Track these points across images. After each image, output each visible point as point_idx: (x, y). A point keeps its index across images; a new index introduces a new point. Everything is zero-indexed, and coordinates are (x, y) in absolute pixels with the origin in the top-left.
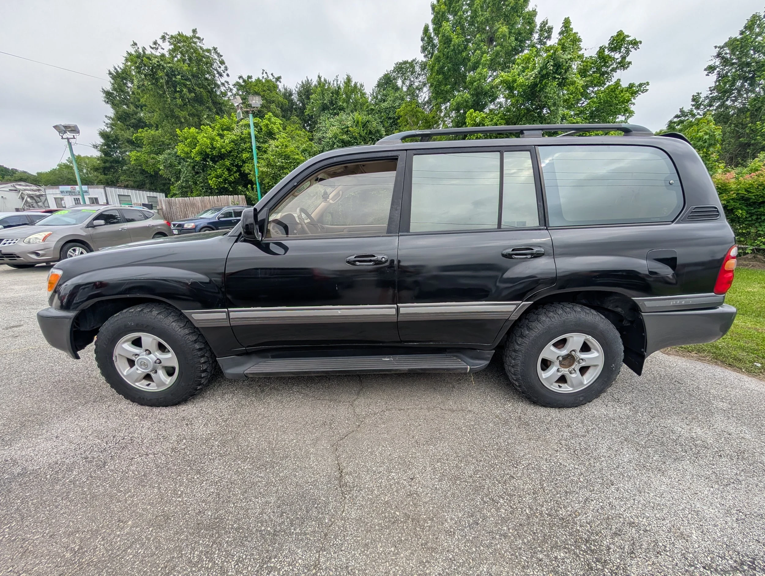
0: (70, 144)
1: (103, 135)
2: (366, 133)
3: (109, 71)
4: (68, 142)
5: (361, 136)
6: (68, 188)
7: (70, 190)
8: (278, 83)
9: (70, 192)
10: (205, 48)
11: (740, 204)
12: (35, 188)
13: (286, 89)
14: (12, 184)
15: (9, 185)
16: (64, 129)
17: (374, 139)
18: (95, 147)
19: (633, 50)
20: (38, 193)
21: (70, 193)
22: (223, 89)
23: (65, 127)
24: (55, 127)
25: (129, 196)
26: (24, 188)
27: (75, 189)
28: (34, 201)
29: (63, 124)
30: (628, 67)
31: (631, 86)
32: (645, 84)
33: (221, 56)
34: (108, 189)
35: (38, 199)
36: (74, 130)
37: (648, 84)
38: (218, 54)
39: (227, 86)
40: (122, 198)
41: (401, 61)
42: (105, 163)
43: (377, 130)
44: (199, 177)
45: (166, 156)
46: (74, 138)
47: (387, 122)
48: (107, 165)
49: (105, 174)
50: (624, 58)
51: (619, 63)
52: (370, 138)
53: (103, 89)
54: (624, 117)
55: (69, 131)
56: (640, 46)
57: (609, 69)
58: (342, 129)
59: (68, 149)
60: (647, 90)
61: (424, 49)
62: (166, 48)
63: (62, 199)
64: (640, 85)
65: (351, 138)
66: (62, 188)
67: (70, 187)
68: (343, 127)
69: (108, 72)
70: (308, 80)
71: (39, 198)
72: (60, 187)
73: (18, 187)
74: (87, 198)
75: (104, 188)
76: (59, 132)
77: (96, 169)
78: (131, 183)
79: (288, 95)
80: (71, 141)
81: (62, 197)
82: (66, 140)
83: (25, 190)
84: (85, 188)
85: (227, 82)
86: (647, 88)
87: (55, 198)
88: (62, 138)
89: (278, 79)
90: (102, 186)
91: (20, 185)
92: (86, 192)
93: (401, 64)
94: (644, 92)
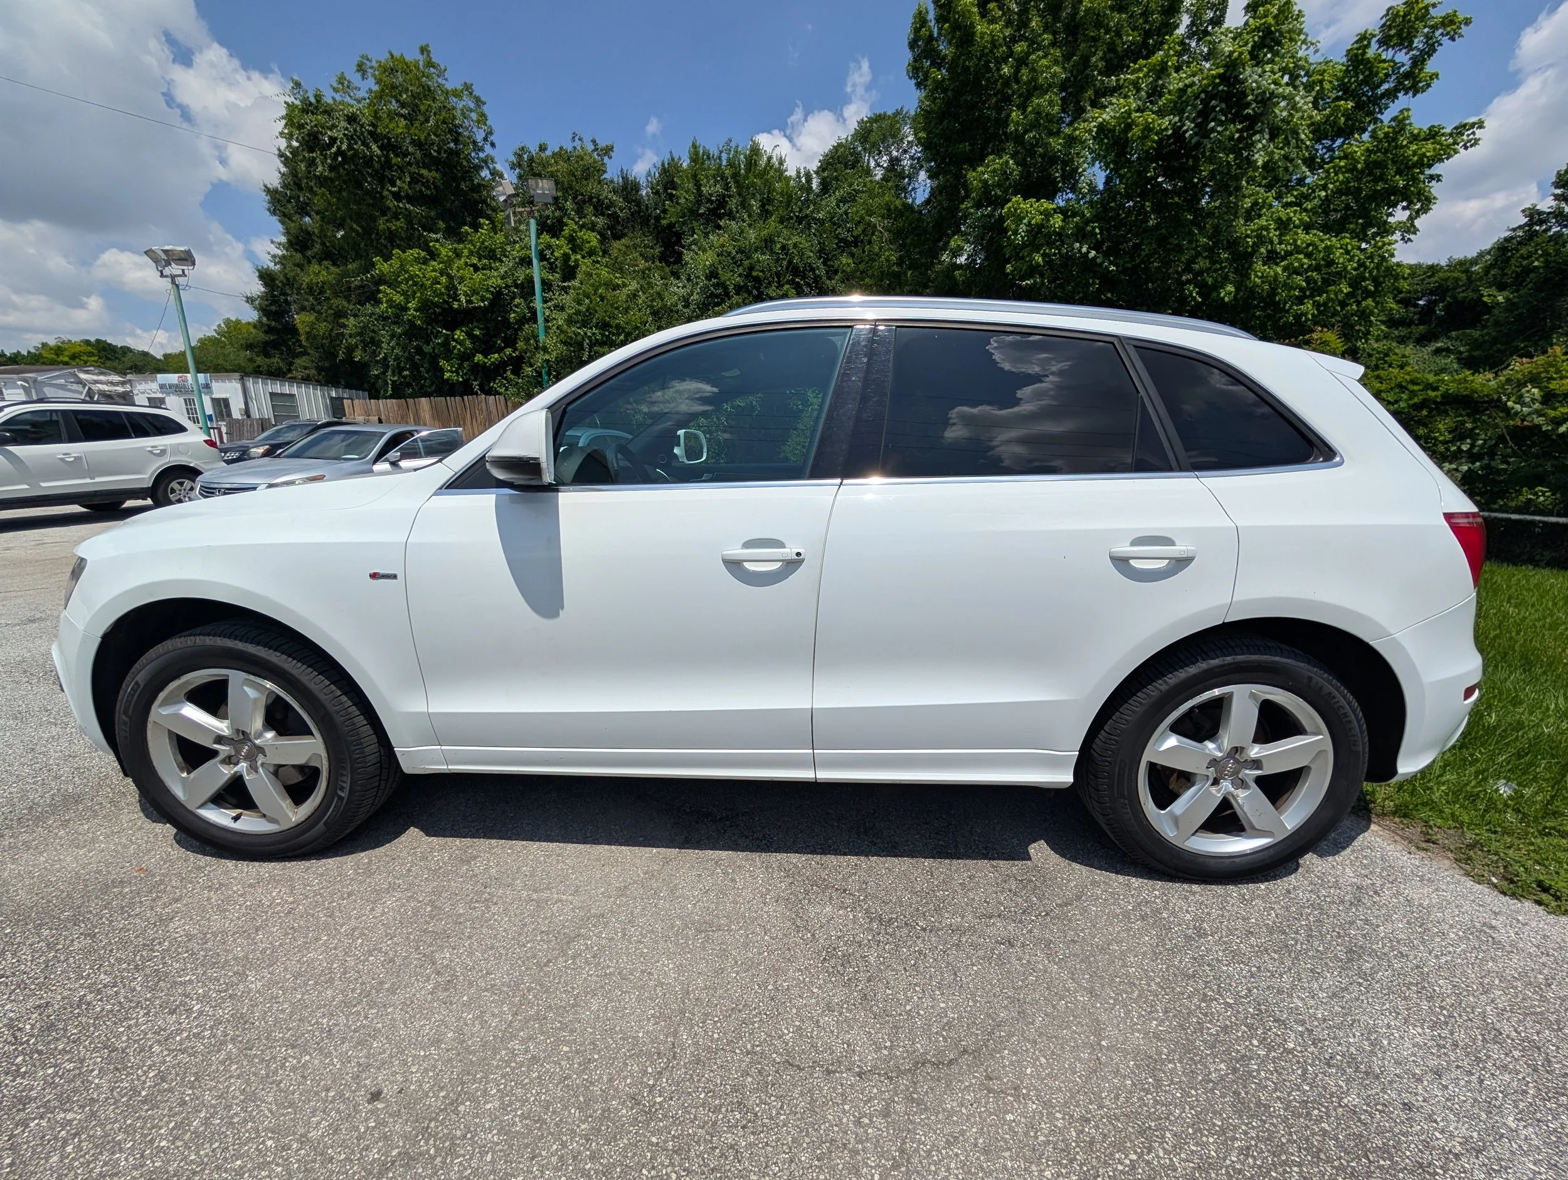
0: (176, 287)
1: (266, 276)
3: (279, 150)
4: (173, 282)
6: (173, 378)
7: (176, 382)
8: (606, 158)
9: (177, 386)
10: (449, 86)
12: (116, 378)
13: (625, 179)
14: (71, 370)
15: (66, 371)
16: (164, 256)
18: (250, 300)
19: (1445, 40)
20: (120, 389)
21: (177, 389)
22: (485, 173)
23: (168, 253)
24: (148, 253)
25: (293, 396)
26: (95, 378)
27: (185, 380)
29: (162, 248)
30: (1429, 86)
31: (1433, 134)
32: (1473, 125)
33: (484, 103)
34: (250, 383)
36: (185, 258)
37: (1480, 125)
38: (478, 99)
39: (491, 166)
40: (277, 400)
41: (869, 115)
42: (267, 333)
46: (184, 274)
48: (272, 337)
49: (266, 355)
50: (1418, 62)
51: (1408, 75)
53: (265, 186)
54: (1408, 213)
55: (175, 262)
56: (1464, 29)
57: (1378, 93)
59: (173, 298)
60: (1476, 142)
61: (915, 67)
62: (367, 86)
63: (162, 401)
64: (1461, 129)
66: (162, 378)
67: (177, 375)
69: (277, 152)
70: (673, 159)
72: (159, 376)
73: (83, 376)
74: (207, 399)
75: (242, 379)
76: (157, 264)
77: (249, 346)
79: (629, 188)
80: (178, 280)
81: (162, 396)
82: (170, 279)
83: (96, 382)
84: (204, 378)
85: (493, 158)
86: (1477, 136)
87: (149, 399)
88: (162, 276)
89: (608, 151)
90: (237, 375)
91: (87, 372)
92: (206, 386)
93: (871, 120)
94: (1472, 146)
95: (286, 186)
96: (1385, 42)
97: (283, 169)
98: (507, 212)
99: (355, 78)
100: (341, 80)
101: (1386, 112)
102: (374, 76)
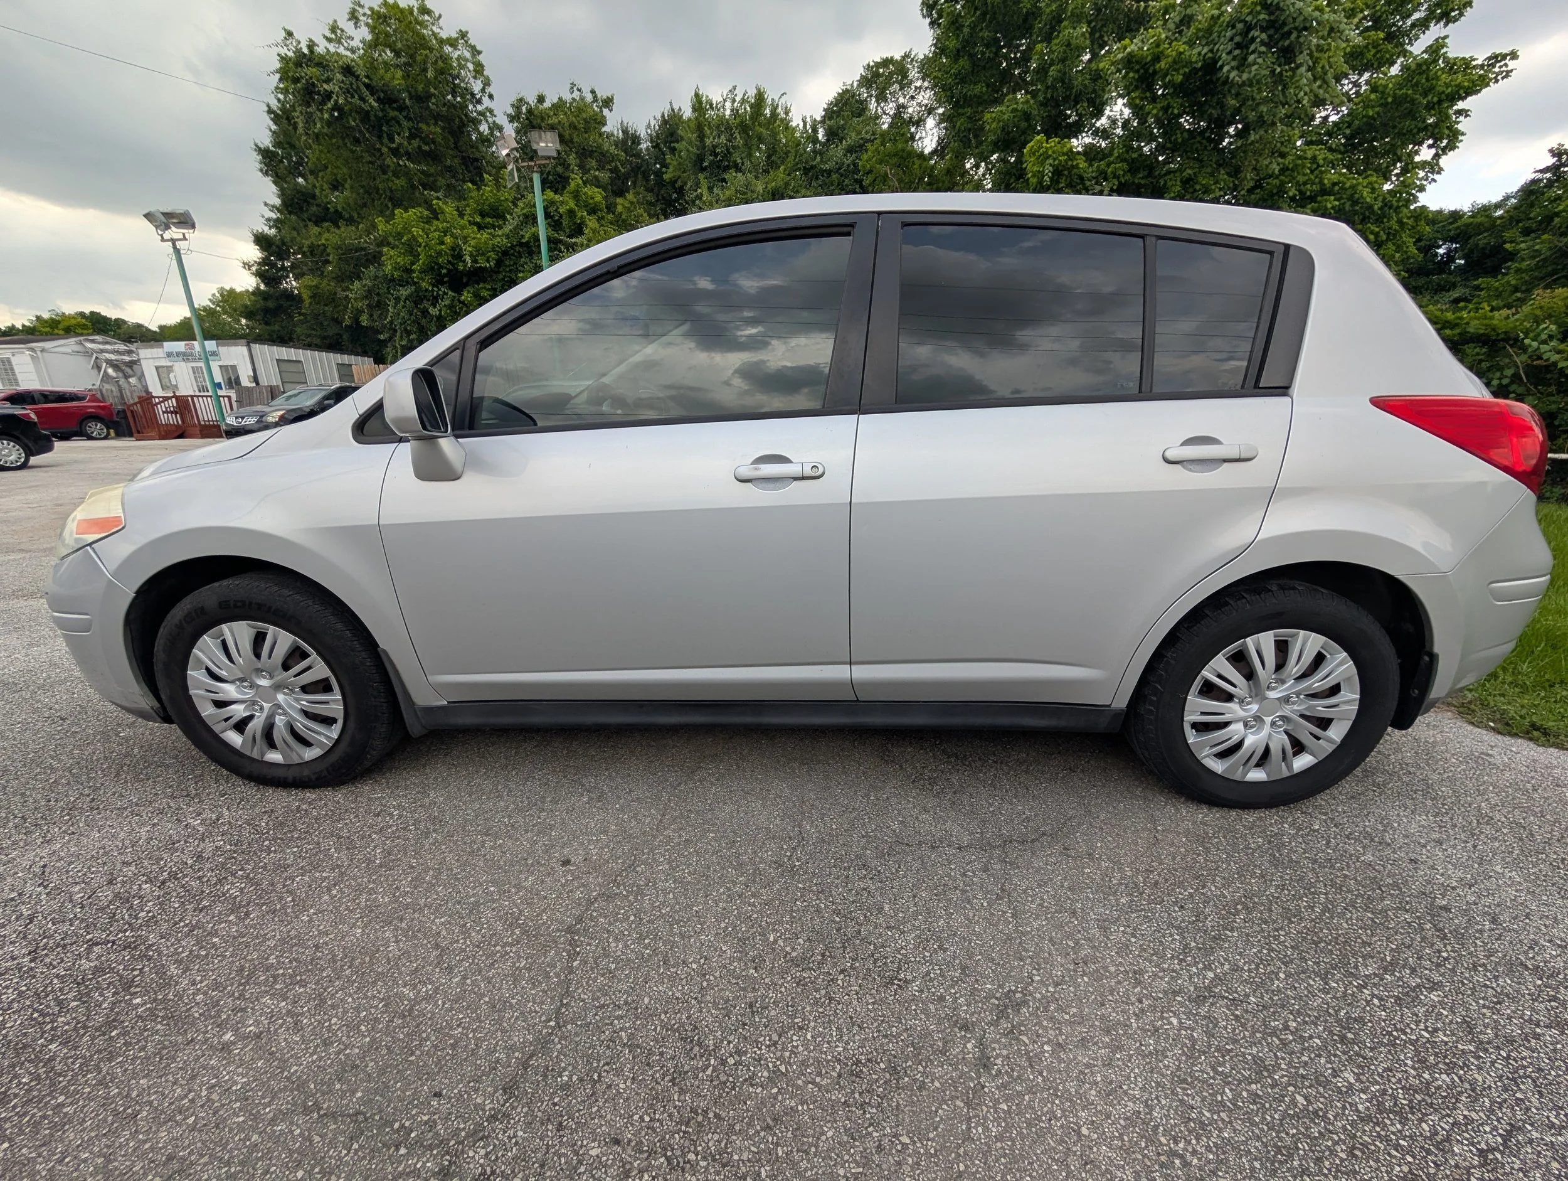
0: (177, 251)
1: (261, 240)
3: (268, 106)
4: (175, 247)
6: (180, 346)
7: (183, 350)
8: (606, 111)
9: (184, 354)
10: (444, 35)
12: (122, 347)
13: (625, 132)
14: (77, 339)
15: (72, 340)
16: (163, 219)
18: (247, 265)
20: (127, 358)
21: (185, 357)
22: (484, 128)
23: (167, 215)
24: (147, 216)
25: (300, 362)
26: (101, 347)
27: (192, 348)
28: (121, 375)
29: (162, 210)
30: (1461, 15)
31: (1465, 66)
32: (1504, 57)
33: (479, 53)
34: (256, 347)
35: (128, 370)
36: (185, 221)
37: (1514, 55)
38: (473, 48)
39: (490, 120)
40: (284, 366)
41: (876, 59)
42: (265, 299)
46: (185, 239)
48: (271, 304)
49: (267, 324)
51: (1438, 5)
53: (256, 145)
54: (1433, 151)
55: (174, 224)
57: (1409, 22)
59: (174, 262)
60: (1508, 74)
62: (360, 35)
63: (169, 369)
64: (1492, 61)
66: (169, 346)
67: (183, 343)
69: (266, 109)
70: (673, 110)
71: (131, 367)
72: (165, 344)
74: (215, 366)
75: (248, 345)
76: (157, 227)
77: (251, 315)
78: (318, 341)
79: (630, 140)
80: (179, 244)
81: (169, 364)
82: (170, 244)
83: (102, 351)
84: (211, 345)
85: (491, 111)
86: (1509, 68)
87: (157, 368)
88: (163, 240)
89: (608, 102)
90: (244, 341)
91: (93, 341)
92: (214, 354)
93: (876, 65)
94: (1503, 78)
95: (277, 144)
97: (274, 127)
98: (510, 168)
99: (348, 27)
100: (334, 28)
101: (1416, 44)
102: (367, 24)
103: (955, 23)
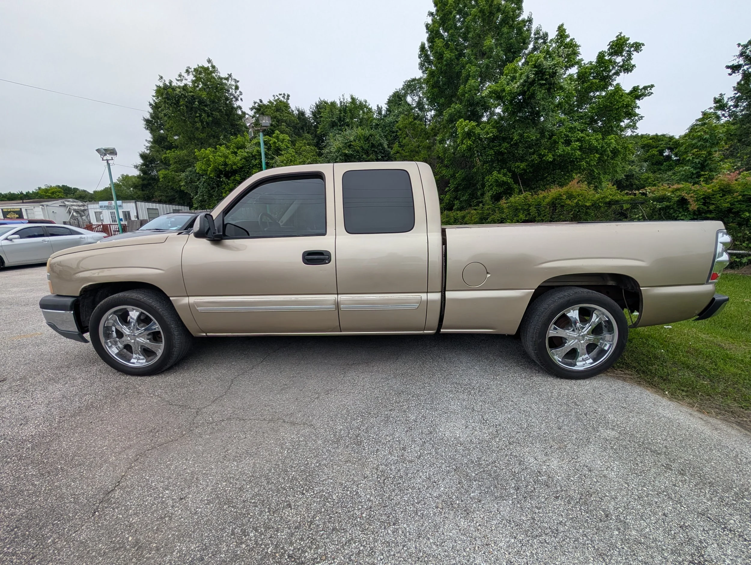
0: (109, 164)
1: (143, 156)
2: (369, 146)
4: (108, 162)
5: (363, 149)
6: (106, 203)
7: (107, 205)
10: (223, 76)
11: (747, 206)
12: (81, 204)
14: (62, 201)
15: (60, 201)
16: (104, 152)
17: (376, 151)
18: (136, 167)
19: (635, 53)
20: (82, 208)
21: (108, 207)
22: (239, 113)
23: (105, 150)
24: (97, 150)
25: (157, 209)
26: (72, 203)
27: (111, 204)
28: (79, 215)
29: (103, 148)
30: (632, 70)
31: (635, 89)
32: (649, 86)
33: (238, 82)
34: (139, 204)
35: (83, 214)
36: (113, 152)
37: (652, 86)
38: (235, 80)
40: (151, 211)
41: (409, 79)
42: (143, 180)
43: (380, 143)
44: (214, 191)
45: (187, 173)
46: (112, 159)
47: (391, 136)
48: (145, 182)
49: (143, 190)
50: (626, 61)
51: (622, 66)
52: (373, 151)
53: (144, 118)
55: (108, 154)
56: (642, 48)
57: (611, 74)
58: (346, 143)
59: (107, 169)
60: (652, 93)
61: (421, 65)
62: (190, 78)
63: (101, 213)
64: (645, 88)
65: (353, 151)
66: (102, 203)
67: (107, 202)
68: (346, 141)
71: (83, 212)
72: (100, 202)
73: (67, 203)
74: (120, 211)
75: (135, 202)
76: (101, 155)
77: (135, 187)
79: (301, 114)
80: (110, 162)
81: (101, 211)
82: (106, 161)
83: (72, 205)
84: (119, 203)
85: (242, 105)
86: (652, 91)
87: (95, 213)
88: (103, 160)
90: (133, 201)
91: (68, 201)
92: (120, 206)
93: (409, 81)
94: (649, 95)
95: (152, 117)
96: (611, 54)
97: (152, 111)
98: (250, 130)
99: (185, 75)
100: (180, 76)
102: (193, 74)
103: (432, 74)
